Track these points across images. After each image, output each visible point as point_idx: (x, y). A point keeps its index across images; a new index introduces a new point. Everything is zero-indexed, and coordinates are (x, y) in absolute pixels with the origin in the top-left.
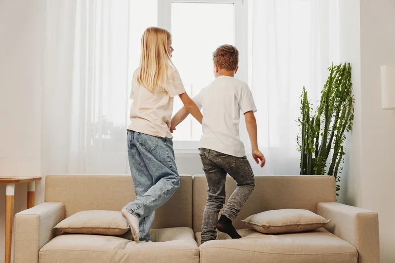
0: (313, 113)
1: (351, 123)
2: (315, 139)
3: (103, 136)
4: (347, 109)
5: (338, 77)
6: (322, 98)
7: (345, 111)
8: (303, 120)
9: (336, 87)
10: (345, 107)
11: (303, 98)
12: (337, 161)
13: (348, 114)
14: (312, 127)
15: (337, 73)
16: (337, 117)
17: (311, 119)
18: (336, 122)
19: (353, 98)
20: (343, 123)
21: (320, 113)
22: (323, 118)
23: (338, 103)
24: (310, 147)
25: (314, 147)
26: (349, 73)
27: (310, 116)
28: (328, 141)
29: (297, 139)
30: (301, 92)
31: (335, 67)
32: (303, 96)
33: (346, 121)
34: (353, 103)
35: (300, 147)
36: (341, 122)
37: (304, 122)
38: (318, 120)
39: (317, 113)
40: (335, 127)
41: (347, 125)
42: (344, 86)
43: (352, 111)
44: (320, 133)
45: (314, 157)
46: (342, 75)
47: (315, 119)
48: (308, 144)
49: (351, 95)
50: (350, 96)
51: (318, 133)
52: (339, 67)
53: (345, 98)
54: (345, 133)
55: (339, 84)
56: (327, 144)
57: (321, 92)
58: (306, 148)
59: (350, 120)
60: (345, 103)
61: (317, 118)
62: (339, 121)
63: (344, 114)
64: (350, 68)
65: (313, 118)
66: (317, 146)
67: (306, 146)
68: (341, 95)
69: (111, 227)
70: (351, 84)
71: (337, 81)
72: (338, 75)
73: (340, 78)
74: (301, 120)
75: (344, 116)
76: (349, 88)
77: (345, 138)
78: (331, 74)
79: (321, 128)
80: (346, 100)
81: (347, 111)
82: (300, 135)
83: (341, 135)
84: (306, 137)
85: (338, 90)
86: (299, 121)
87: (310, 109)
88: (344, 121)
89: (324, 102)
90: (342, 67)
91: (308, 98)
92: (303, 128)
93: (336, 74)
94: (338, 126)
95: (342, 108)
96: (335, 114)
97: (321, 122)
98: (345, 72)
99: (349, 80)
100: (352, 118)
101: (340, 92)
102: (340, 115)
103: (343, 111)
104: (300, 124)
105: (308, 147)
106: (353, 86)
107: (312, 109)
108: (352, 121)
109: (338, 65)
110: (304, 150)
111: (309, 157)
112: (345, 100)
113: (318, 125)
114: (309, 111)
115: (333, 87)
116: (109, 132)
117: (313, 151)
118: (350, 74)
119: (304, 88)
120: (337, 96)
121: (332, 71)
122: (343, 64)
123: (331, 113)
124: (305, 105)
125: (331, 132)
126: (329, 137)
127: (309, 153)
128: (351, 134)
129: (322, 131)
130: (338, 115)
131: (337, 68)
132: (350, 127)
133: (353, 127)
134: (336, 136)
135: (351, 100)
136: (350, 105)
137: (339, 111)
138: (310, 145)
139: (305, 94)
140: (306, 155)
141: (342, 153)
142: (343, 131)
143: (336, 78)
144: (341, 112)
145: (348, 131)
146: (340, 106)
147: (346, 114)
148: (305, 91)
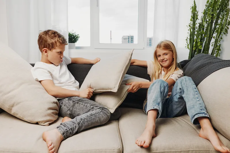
0: (199, 21)
1: (228, 29)
4: (225, 17)
12: (215, 55)
16: (216, 23)
18: (215, 28)
29: (187, 40)
30: (192, 4)
35: (188, 45)
37: (194, 26)
41: (224, 30)
43: (229, 18)
50: (227, 8)
51: (202, 35)
54: (222, 35)
62: (218, 26)
74: (192, 26)
76: (227, 3)
77: (221, 38)
80: (224, 12)
81: (224, 19)
82: (189, 37)
86: (190, 26)
95: (221, 16)
96: (214, 22)
100: (229, 24)
102: (219, 21)
105: (196, 44)
108: (228, 26)
110: (192, 47)
128: (226, 35)
130: (217, 22)
132: (226, 31)
133: (228, 32)
137: (218, 18)
139: (195, 6)
141: (219, 50)
145: (225, 34)
146: (220, 15)
147: (223, 21)
148: (195, 4)
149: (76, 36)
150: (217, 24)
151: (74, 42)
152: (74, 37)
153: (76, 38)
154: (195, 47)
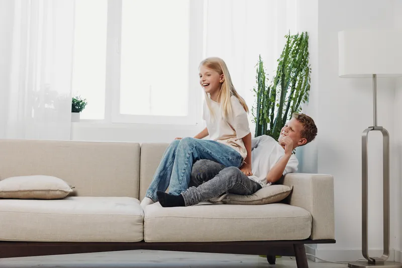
0: (269, 83)
1: (307, 94)
2: (270, 111)
3: (46, 106)
4: (304, 79)
5: (295, 47)
6: (279, 68)
7: (302, 81)
8: (259, 89)
9: (293, 57)
10: (301, 78)
11: (259, 67)
13: (305, 85)
14: (267, 97)
15: (294, 42)
17: (266, 89)
18: (292, 92)
19: (310, 67)
20: (299, 94)
21: (277, 83)
22: (279, 88)
23: (294, 74)
24: (265, 117)
25: (270, 117)
26: (307, 42)
27: (266, 85)
28: (284, 112)
29: (252, 110)
30: (257, 61)
31: (292, 37)
32: (259, 65)
33: (302, 92)
34: (309, 73)
35: (255, 118)
36: (297, 92)
37: (259, 91)
38: (274, 91)
39: (273, 84)
40: (291, 98)
41: (303, 97)
42: (301, 56)
43: (309, 81)
44: (276, 104)
45: (269, 128)
46: (299, 45)
47: (271, 89)
48: (263, 114)
49: (308, 66)
50: (306, 66)
51: (274, 104)
52: (296, 37)
53: (302, 68)
54: (302, 104)
55: (297, 53)
56: (283, 115)
57: (278, 61)
58: (260, 118)
59: (307, 90)
60: (301, 73)
61: (273, 88)
62: (295, 91)
63: (300, 85)
64: (307, 37)
65: (269, 88)
66: (272, 117)
67: (261, 116)
68: (298, 65)
69: (52, 189)
70: (308, 53)
71: (294, 51)
72: (295, 45)
73: (297, 47)
74: (257, 90)
75: (301, 87)
76: (306, 58)
77: (301, 109)
78: (288, 42)
79: (277, 98)
80: (303, 71)
81: (303, 82)
82: (256, 106)
83: (297, 106)
84: (261, 107)
85: (294, 60)
86: (255, 90)
87: (266, 79)
88: (300, 92)
89: (280, 71)
90: (299, 37)
91: (264, 68)
92: (258, 98)
93: (293, 44)
94: (294, 96)
95: (298, 78)
96: (291, 85)
97: (277, 92)
98: (302, 41)
99: (306, 50)
100: (308, 89)
101: (297, 62)
102: (297, 85)
103: (299, 81)
104: (256, 94)
105: (263, 117)
106: (310, 56)
107: (268, 79)
108: (308, 92)
109: (296, 34)
110: (259, 121)
111: (264, 129)
112: (301, 70)
113: (274, 95)
114: (264, 80)
115: (290, 57)
116: (53, 101)
117: (268, 122)
118: (307, 44)
119: (260, 57)
120: (294, 66)
121: (289, 39)
122: (300, 34)
123: (288, 83)
124: (261, 74)
125: (287, 103)
126: (285, 108)
127: (264, 125)
128: (307, 105)
129: (277, 102)
130: (294, 85)
131: (294, 37)
132: (306, 98)
133: (310, 98)
134: (292, 107)
135: (307, 71)
136: (307, 75)
137: (295, 81)
138: (265, 115)
139: (261, 63)
140: (261, 126)
142: (299, 102)
143: (293, 48)
144: (297, 82)
145: (304, 102)
146: (297, 76)
147: (302, 85)
148: (260, 61)
149: (81, 101)
150: (294, 88)
151: (79, 112)
152: (78, 103)
153: (82, 105)
154: (262, 119)
